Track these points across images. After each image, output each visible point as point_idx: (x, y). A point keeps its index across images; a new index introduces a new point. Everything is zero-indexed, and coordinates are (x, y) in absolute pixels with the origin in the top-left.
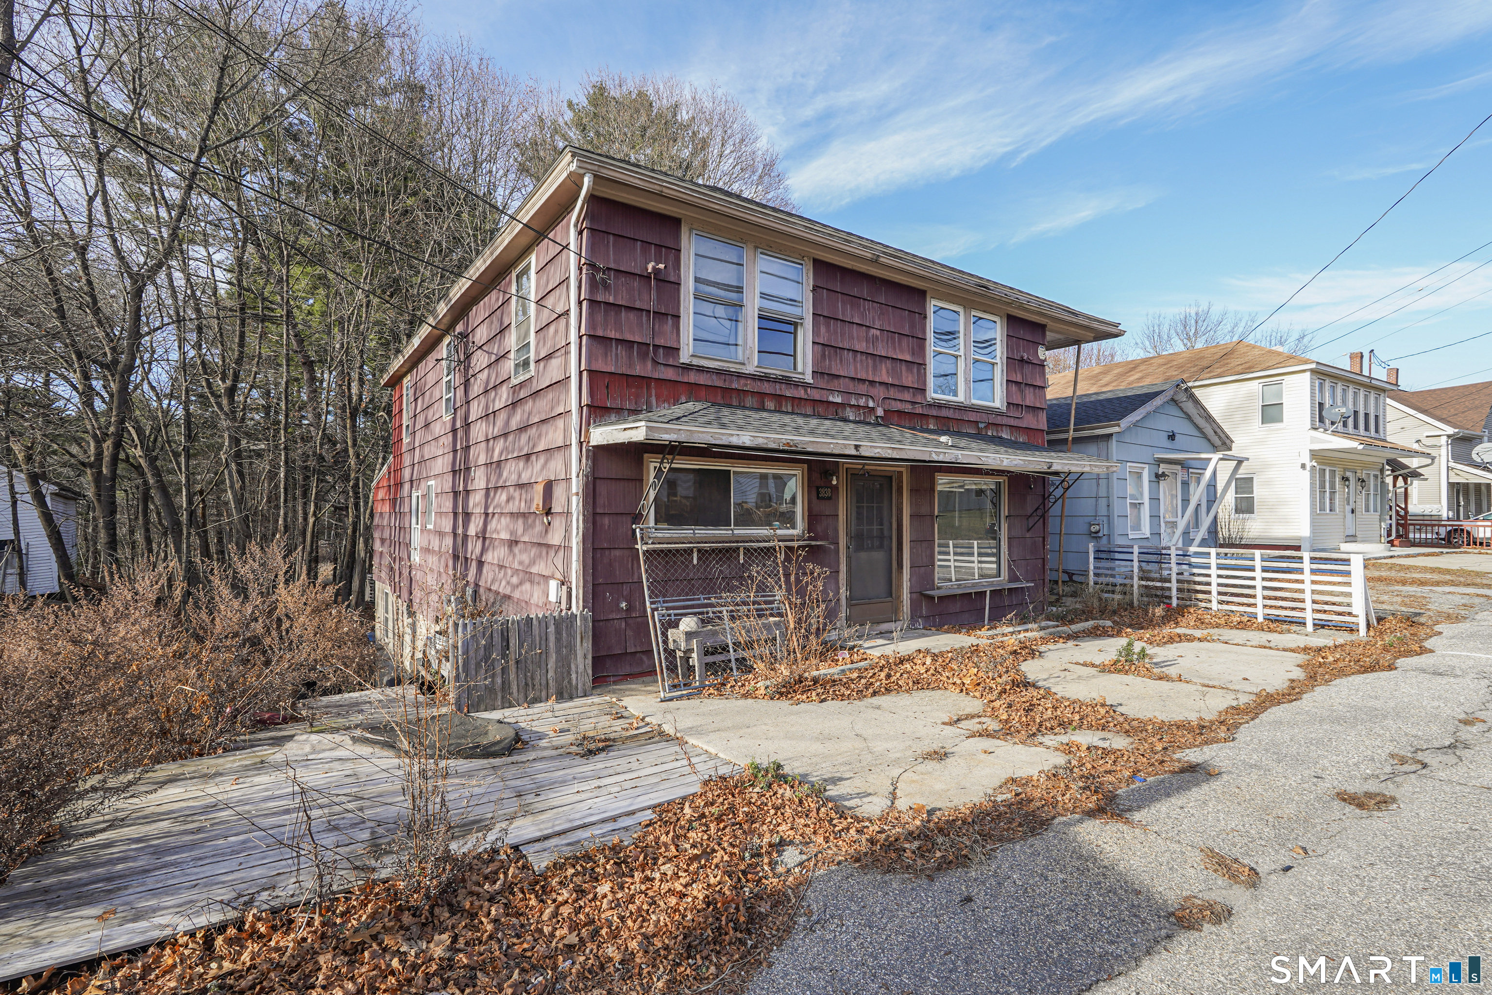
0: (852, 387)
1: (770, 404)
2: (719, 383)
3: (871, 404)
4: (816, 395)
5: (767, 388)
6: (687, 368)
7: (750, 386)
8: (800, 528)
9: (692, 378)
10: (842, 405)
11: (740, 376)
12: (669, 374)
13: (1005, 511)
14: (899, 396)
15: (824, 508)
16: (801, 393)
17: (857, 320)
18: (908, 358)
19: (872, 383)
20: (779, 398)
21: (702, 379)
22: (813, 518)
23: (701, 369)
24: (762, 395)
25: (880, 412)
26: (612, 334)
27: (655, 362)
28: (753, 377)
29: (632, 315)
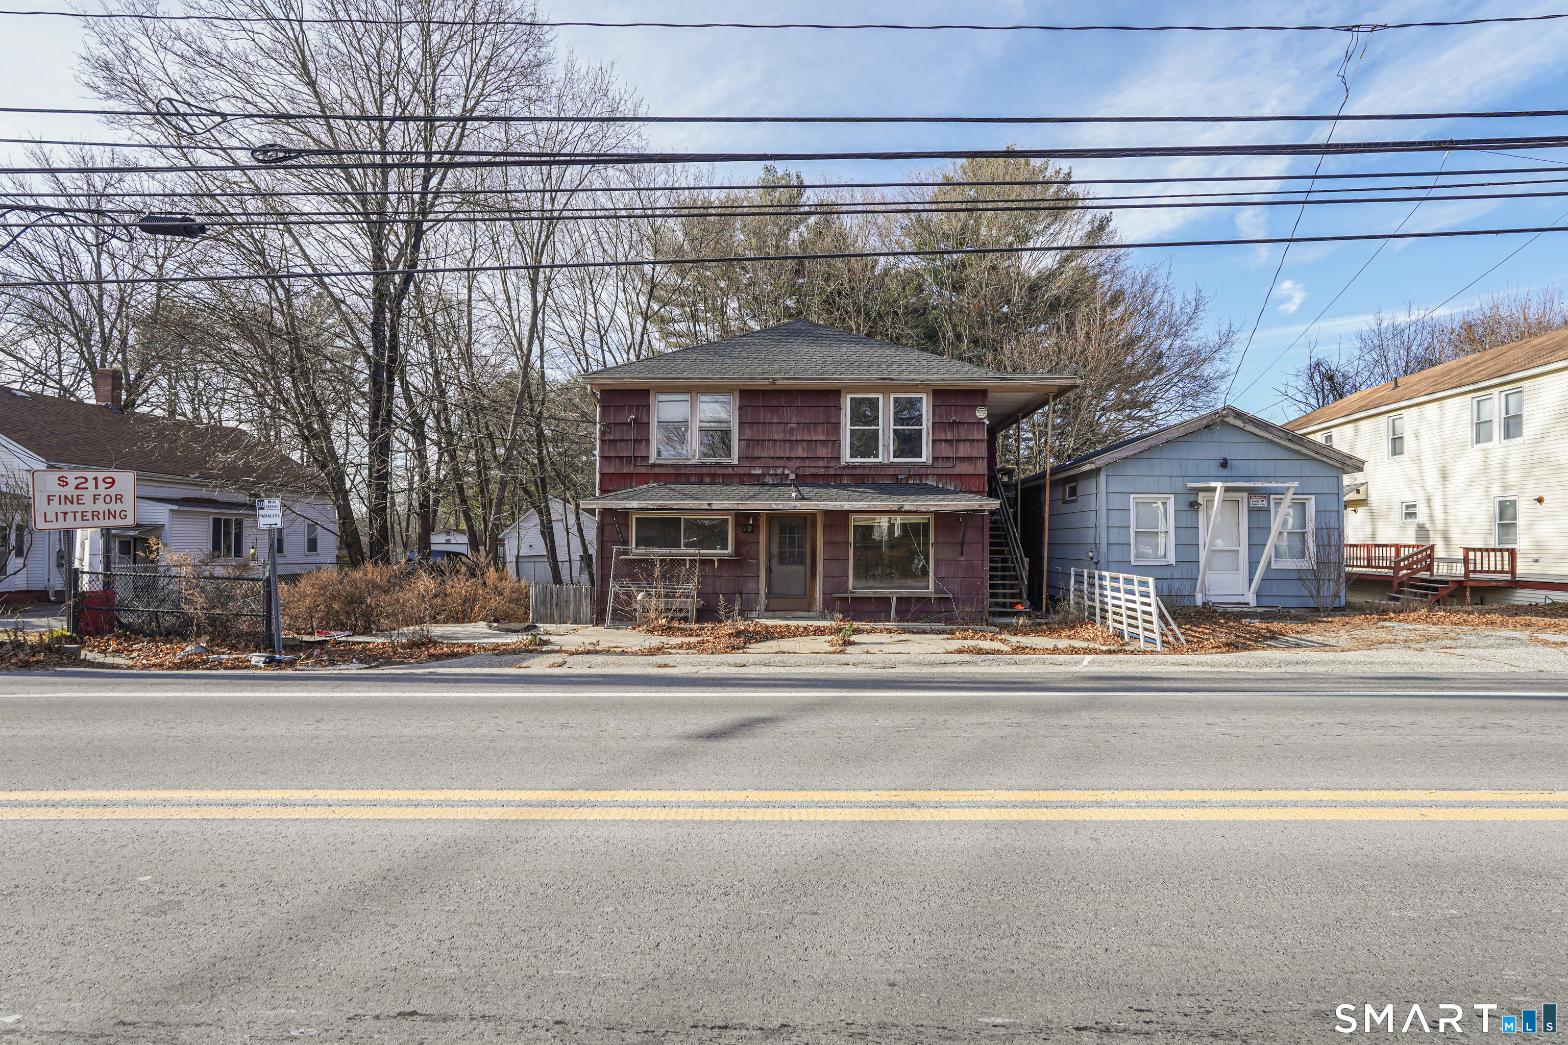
0: (771, 463)
1: (708, 480)
2: (672, 471)
3: (787, 472)
4: (741, 471)
5: (704, 470)
6: (653, 466)
7: (693, 471)
8: (730, 550)
9: (657, 471)
10: (763, 475)
11: (686, 466)
12: (643, 470)
13: (932, 540)
14: (815, 464)
15: (750, 538)
16: (730, 471)
17: (775, 421)
18: (822, 438)
19: (789, 458)
20: (713, 476)
21: (662, 471)
22: (738, 544)
23: (661, 466)
24: (702, 475)
25: (792, 477)
26: (612, 454)
27: (635, 466)
28: (695, 466)
29: (623, 444)
